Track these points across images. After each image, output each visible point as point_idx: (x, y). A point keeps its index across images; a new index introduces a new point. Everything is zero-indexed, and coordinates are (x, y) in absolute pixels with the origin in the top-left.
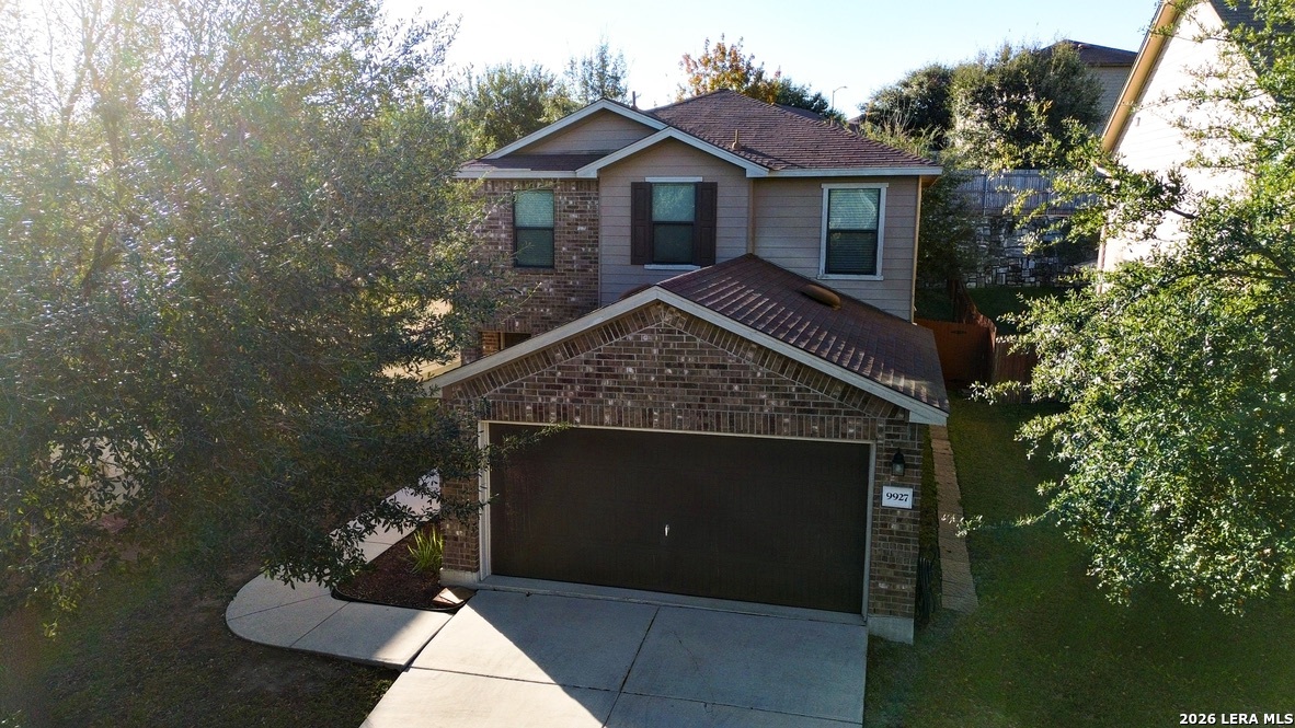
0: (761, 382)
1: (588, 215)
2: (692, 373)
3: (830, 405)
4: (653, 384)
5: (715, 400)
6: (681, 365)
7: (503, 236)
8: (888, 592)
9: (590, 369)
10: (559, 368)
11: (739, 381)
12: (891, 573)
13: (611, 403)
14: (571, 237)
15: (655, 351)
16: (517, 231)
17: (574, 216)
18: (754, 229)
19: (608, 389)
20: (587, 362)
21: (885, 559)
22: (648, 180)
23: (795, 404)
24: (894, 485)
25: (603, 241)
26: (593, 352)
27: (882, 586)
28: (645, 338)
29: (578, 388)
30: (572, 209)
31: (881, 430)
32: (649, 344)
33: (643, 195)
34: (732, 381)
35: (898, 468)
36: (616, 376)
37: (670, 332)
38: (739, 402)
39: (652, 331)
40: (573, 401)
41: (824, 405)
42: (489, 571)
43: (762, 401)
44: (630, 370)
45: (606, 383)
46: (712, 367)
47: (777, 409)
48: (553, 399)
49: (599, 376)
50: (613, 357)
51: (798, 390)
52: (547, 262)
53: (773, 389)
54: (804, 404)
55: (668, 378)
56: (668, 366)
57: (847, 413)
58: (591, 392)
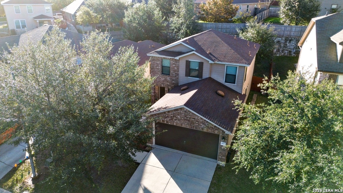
0: (201, 122)
1: (177, 66)
2: (189, 119)
3: (213, 128)
4: (183, 120)
5: (193, 124)
6: (187, 117)
7: (160, 68)
8: (221, 158)
9: (172, 115)
10: (167, 115)
11: (197, 121)
12: (222, 155)
13: (175, 121)
14: (173, 69)
15: (183, 114)
16: (163, 67)
17: (174, 65)
18: (211, 72)
19: (175, 119)
20: (171, 114)
21: (221, 153)
22: (189, 60)
23: (207, 126)
24: (223, 142)
25: (180, 71)
26: (172, 113)
27: (220, 157)
28: (182, 112)
29: (170, 118)
30: (174, 64)
31: (221, 133)
32: (182, 113)
33: (188, 63)
34: (196, 121)
35: (223, 140)
36: (176, 117)
37: (186, 112)
38: (197, 125)
39: (183, 111)
40: (169, 120)
41: (212, 127)
42: (154, 144)
43: (201, 125)
44: (179, 117)
45: (175, 118)
46: (193, 118)
47: (204, 127)
48: (166, 119)
49: (173, 117)
50: (176, 114)
51: (207, 124)
52: (168, 73)
53: (203, 123)
54: (208, 127)
55: (185, 119)
56: (185, 117)
57: (215, 129)
58: (172, 119)
